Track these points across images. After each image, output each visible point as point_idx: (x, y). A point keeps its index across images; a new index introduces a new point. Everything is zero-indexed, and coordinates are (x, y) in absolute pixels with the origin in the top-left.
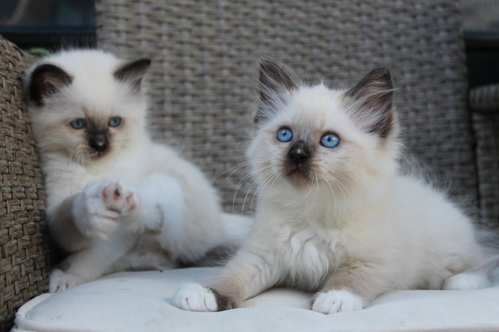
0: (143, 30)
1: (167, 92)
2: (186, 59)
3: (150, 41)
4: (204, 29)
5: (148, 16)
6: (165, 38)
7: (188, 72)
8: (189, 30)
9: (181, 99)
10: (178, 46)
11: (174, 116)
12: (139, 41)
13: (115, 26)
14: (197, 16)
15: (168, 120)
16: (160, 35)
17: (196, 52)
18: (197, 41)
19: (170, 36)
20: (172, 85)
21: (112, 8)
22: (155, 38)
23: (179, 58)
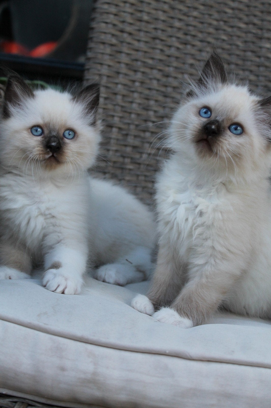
0: (121, 76)
1: (132, 127)
2: (152, 103)
3: (125, 85)
4: (170, 80)
5: (127, 64)
6: (137, 84)
7: (151, 113)
8: (158, 80)
9: (142, 134)
10: (147, 92)
11: (134, 147)
12: (117, 84)
13: (99, 70)
14: (167, 69)
15: (129, 149)
16: (134, 81)
17: (161, 98)
18: (163, 89)
19: (142, 83)
20: (137, 123)
21: (100, 56)
22: (130, 83)
23: (146, 101)
